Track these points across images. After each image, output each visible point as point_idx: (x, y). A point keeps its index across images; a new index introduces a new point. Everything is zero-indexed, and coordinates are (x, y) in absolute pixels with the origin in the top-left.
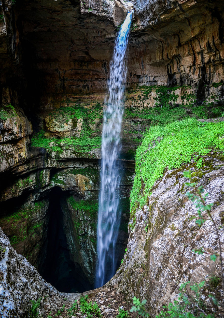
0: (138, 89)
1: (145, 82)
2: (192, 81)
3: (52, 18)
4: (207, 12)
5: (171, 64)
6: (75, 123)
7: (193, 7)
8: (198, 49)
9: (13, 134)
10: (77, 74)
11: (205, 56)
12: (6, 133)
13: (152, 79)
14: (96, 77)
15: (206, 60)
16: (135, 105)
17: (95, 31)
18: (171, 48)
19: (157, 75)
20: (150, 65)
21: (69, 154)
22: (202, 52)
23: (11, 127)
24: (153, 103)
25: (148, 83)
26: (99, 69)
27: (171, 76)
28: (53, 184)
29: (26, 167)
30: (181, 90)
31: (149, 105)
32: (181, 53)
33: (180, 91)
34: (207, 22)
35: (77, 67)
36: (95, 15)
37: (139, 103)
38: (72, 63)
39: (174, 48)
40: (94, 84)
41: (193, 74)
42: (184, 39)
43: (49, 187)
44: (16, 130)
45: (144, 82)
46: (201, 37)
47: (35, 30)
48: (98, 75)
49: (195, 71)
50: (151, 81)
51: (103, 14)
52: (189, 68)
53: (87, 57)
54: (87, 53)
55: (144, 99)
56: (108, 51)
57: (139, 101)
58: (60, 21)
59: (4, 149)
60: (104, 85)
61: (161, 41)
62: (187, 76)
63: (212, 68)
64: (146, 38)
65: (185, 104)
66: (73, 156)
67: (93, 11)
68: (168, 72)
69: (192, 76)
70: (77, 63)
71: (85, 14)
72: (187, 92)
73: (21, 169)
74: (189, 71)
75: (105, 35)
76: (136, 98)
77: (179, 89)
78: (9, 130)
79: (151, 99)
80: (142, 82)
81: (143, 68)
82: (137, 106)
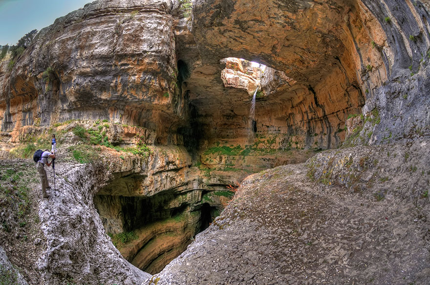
0: (267, 135)
1: (273, 130)
2: (303, 131)
3: (207, 91)
4: (305, 87)
5: (289, 119)
6: (221, 158)
7: (296, 84)
8: (304, 110)
9: (175, 165)
10: (225, 124)
11: (309, 114)
12: (171, 164)
13: (277, 129)
14: (238, 126)
15: (310, 118)
16: (265, 147)
17: (236, 97)
18: (288, 109)
19: (280, 126)
20: (276, 119)
21: (215, 181)
22: (306, 112)
23: (174, 161)
24: (277, 146)
26: (240, 121)
27: (290, 127)
28: (204, 201)
29: (185, 188)
31: (275, 148)
32: (294, 112)
34: (307, 94)
35: (225, 120)
36: (234, 88)
38: (222, 117)
39: (290, 108)
40: (237, 131)
41: (303, 126)
42: (295, 104)
43: (200, 203)
44: (177, 162)
46: (304, 102)
47: (197, 98)
48: (240, 125)
51: (240, 87)
52: (300, 122)
53: (233, 113)
54: (232, 111)
55: (271, 143)
56: (246, 109)
57: (268, 145)
58: (211, 92)
59: (169, 175)
61: (281, 104)
62: (299, 128)
63: (314, 123)
64: (271, 102)
66: (219, 182)
67: (233, 86)
68: (288, 124)
69: (303, 128)
70: (225, 117)
71: (227, 87)
72: (300, 139)
73: (181, 189)
74: (300, 125)
75: (243, 100)
76: (266, 142)
77: (295, 137)
78: (172, 162)
79: (276, 143)
80: (271, 131)
81: (271, 121)
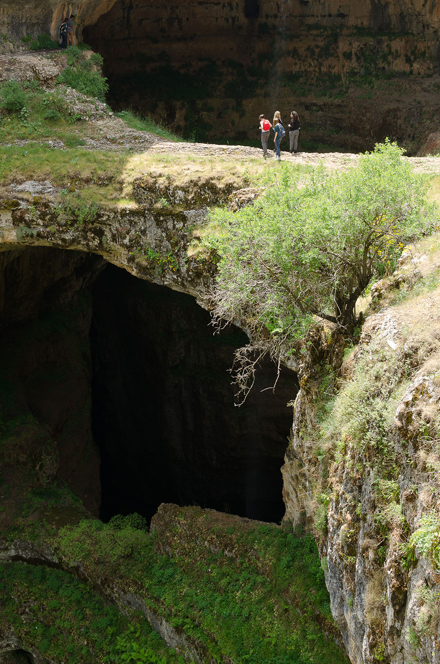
0: (304, 30)
1: (319, 15)
2: (428, 26)
13: (334, 10)
16: (300, 68)
24: (343, 67)
25: (326, 18)
30: (406, 43)
31: (335, 70)
33: (403, 43)
37: (310, 65)
41: (431, 12)
45: (317, 16)
49: (433, 8)
50: (333, 14)
55: (320, 56)
57: (310, 61)
60: (217, 18)
62: (416, 16)
65: (415, 72)
69: (428, 16)
72: (418, 48)
74: (421, 7)
76: (302, 51)
77: (402, 41)
79: (337, 57)
80: (313, 16)
82: (306, 70)
